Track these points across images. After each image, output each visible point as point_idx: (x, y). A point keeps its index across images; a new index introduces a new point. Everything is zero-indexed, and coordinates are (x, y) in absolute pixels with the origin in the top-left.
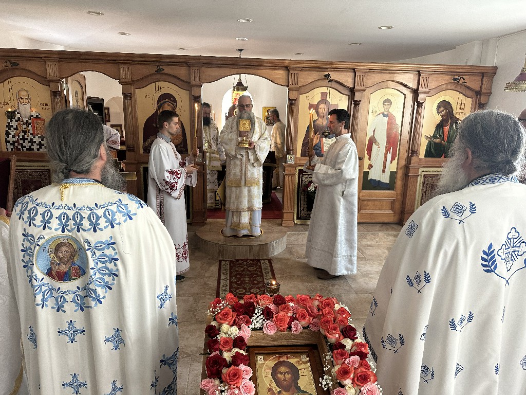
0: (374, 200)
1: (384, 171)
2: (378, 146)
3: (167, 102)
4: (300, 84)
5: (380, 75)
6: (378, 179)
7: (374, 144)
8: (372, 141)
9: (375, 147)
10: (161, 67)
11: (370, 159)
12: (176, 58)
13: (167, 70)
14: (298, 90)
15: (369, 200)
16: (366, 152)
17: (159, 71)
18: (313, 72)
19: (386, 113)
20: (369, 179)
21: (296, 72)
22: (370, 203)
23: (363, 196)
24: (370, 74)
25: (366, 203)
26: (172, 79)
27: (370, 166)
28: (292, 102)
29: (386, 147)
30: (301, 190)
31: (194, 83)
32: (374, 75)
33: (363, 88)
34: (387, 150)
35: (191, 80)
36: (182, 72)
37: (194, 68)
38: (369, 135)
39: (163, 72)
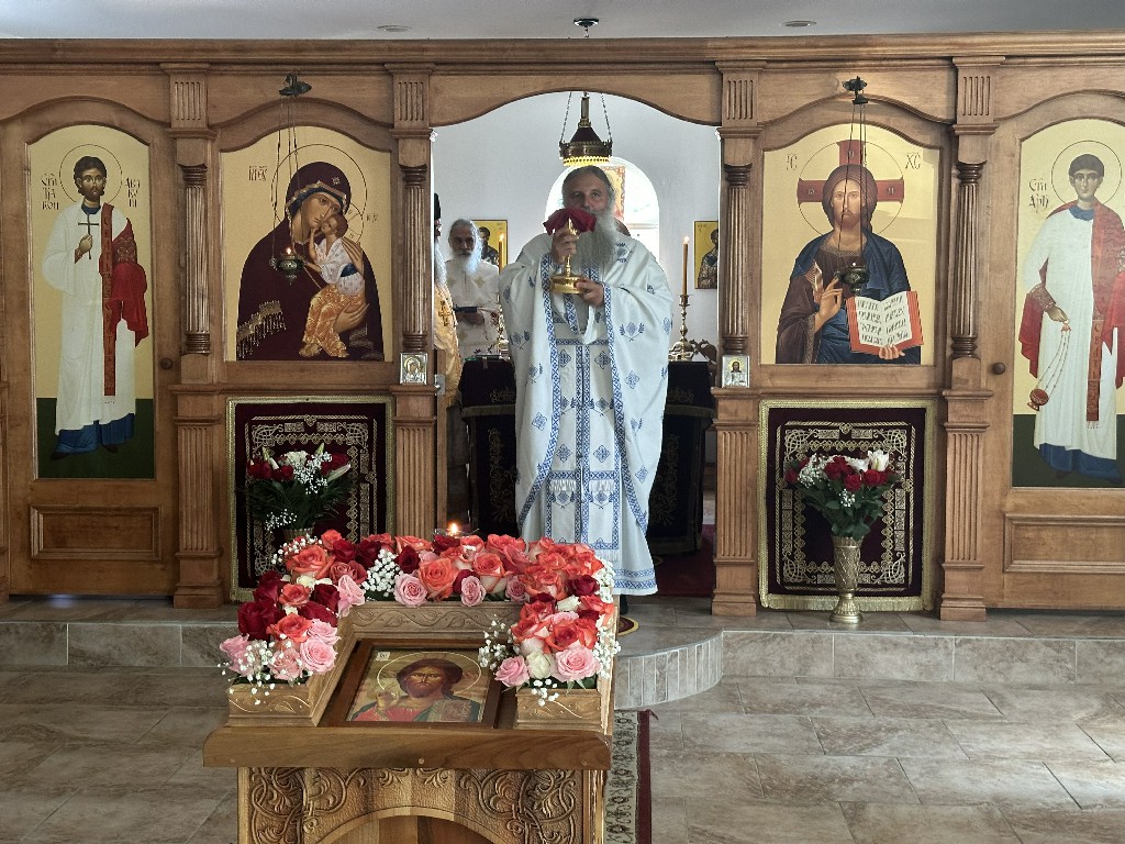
0: (1065, 524)
1: (1093, 415)
2: (1061, 325)
3: (320, 189)
4: (762, 116)
5: (1048, 73)
6: (1071, 444)
7: (1046, 314)
8: (1040, 306)
9: (1049, 327)
10: (300, 79)
11: (1034, 370)
12: (348, 50)
13: (320, 87)
14: (753, 135)
15: (1042, 524)
16: (1019, 346)
17: (295, 91)
18: (806, 76)
19: (1082, 205)
20: (1037, 444)
21: (745, 77)
22: (1046, 534)
23: (1017, 508)
24: (1009, 72)
25: (1030, 534)
26: (336, 117)
27: (1039, 398)
28: (736, 178)
29: (1095, 328)
30: (780, 482)
31: (406, 124)
32: (1026, 76)
33: (987, 120)
34: (1101, 337)
35: (397, 115)
36: (365, 92)
37: (406, 78)
38: (1027, 283)
39: (305, 95)
